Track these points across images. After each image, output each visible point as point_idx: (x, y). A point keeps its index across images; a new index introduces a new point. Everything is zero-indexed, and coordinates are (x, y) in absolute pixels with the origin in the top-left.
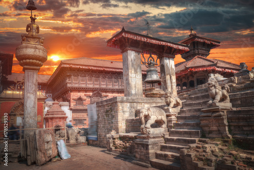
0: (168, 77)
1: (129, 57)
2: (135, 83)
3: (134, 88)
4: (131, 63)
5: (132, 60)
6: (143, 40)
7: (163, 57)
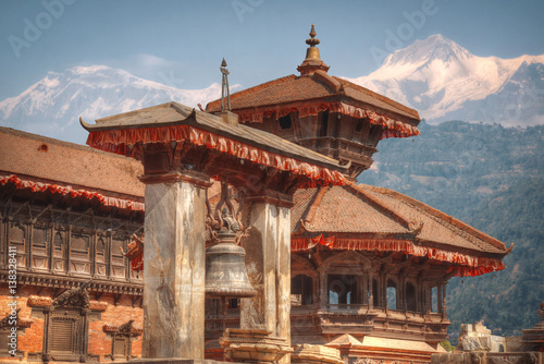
0: (270, 279)
1: (178, 209)
2: (187, 302)
3: (185, 321)
4: (182, 229)
5: (185, 219)
6: (213, 143)
7: (263, 202)
